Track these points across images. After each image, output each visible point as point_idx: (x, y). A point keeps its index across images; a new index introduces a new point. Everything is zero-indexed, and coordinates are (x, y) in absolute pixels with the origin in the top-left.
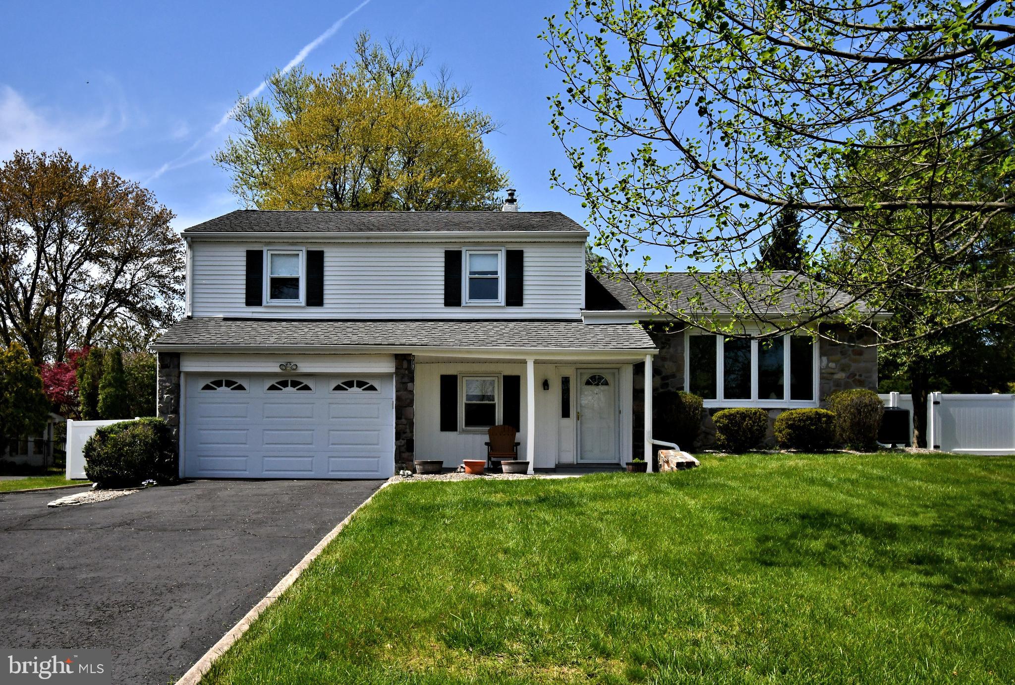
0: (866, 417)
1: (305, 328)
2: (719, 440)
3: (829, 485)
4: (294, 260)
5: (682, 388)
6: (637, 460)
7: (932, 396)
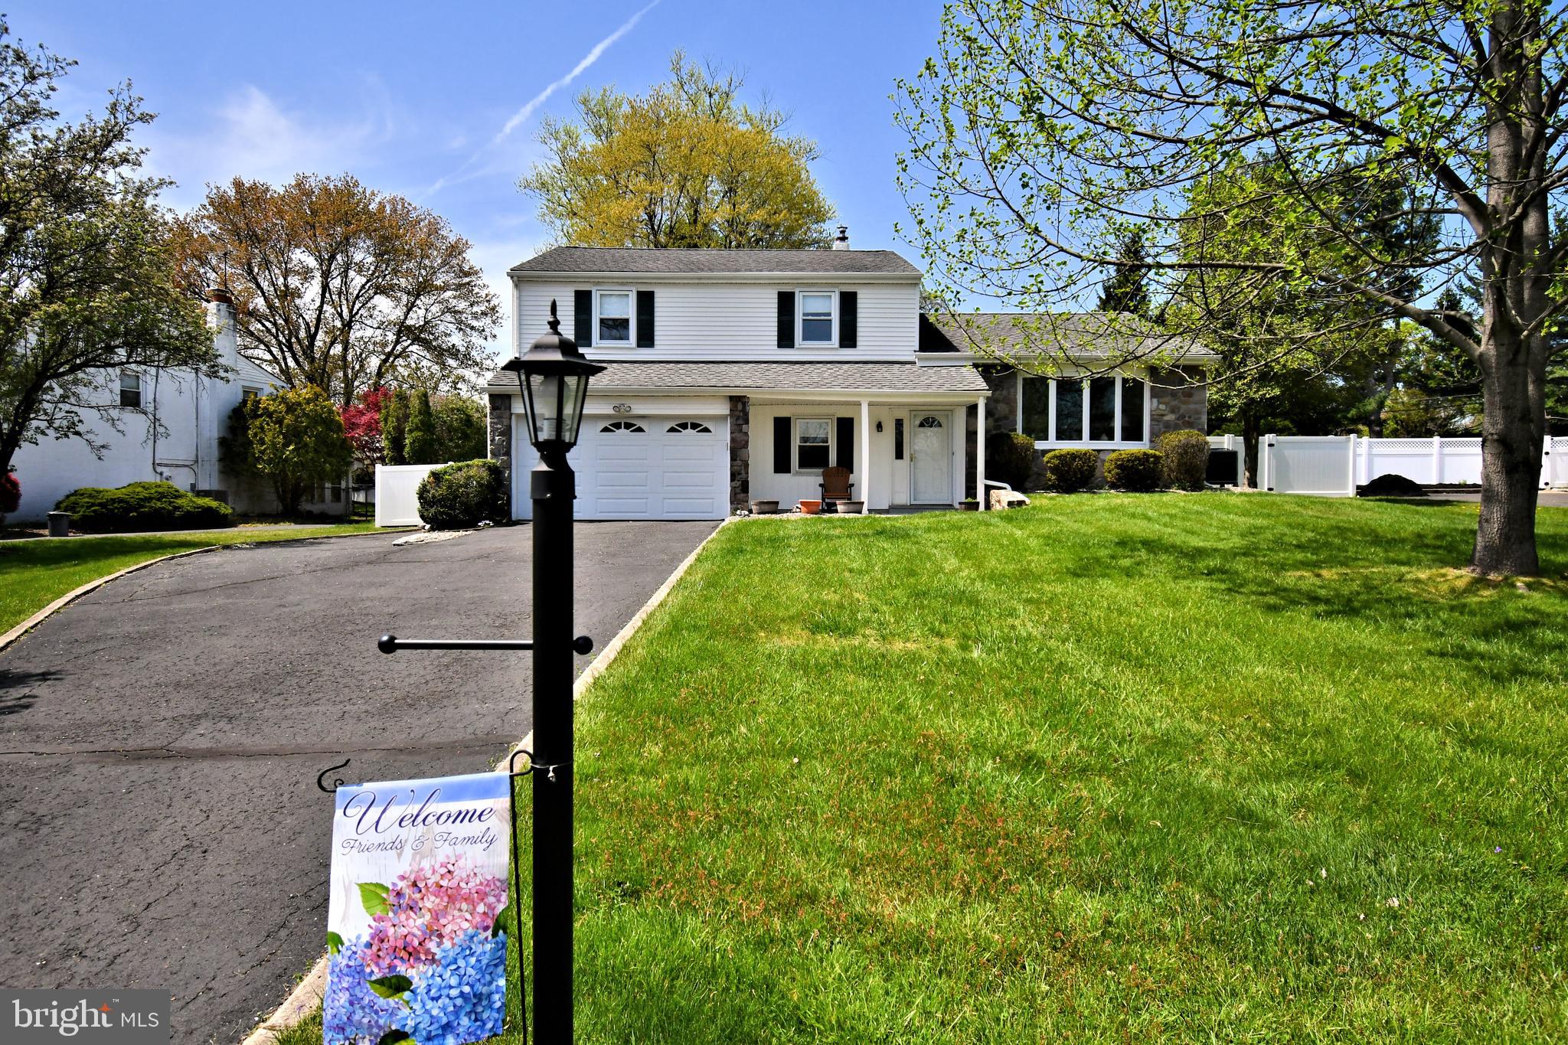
0: (1194, 457)
1: (638, 370)
2: (1050, 480)
3: (1149, 519)
4: (625, 299)
5: (1015, 430)
6: (970, 500)
7: (1267, 438)
